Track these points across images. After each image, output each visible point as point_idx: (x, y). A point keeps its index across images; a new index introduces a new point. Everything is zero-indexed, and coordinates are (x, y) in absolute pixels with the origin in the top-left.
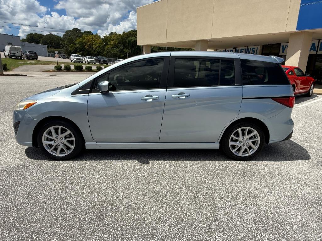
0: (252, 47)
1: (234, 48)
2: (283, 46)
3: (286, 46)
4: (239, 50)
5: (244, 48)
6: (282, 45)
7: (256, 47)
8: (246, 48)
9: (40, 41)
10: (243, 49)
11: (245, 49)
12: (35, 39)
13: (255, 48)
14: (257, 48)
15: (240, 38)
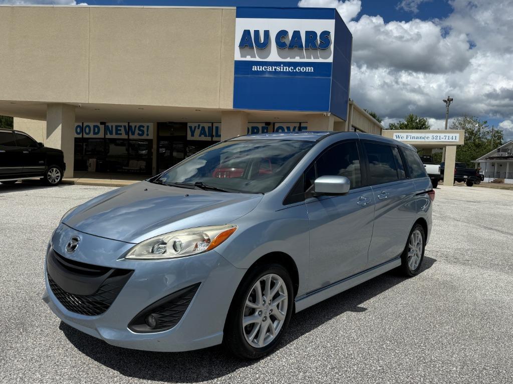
0: (138, 124)
1: (102, 123)
2: (191, 127)
3: (195, 127)
4: (112, 126)
5: (123, 124)
6: (189, 125)
7: (145, 125)
8: (126, 124)
10: (121, 126)
11: (125, 127)
13: (143, 127)
14: (148, 127)
15: (141, 108)
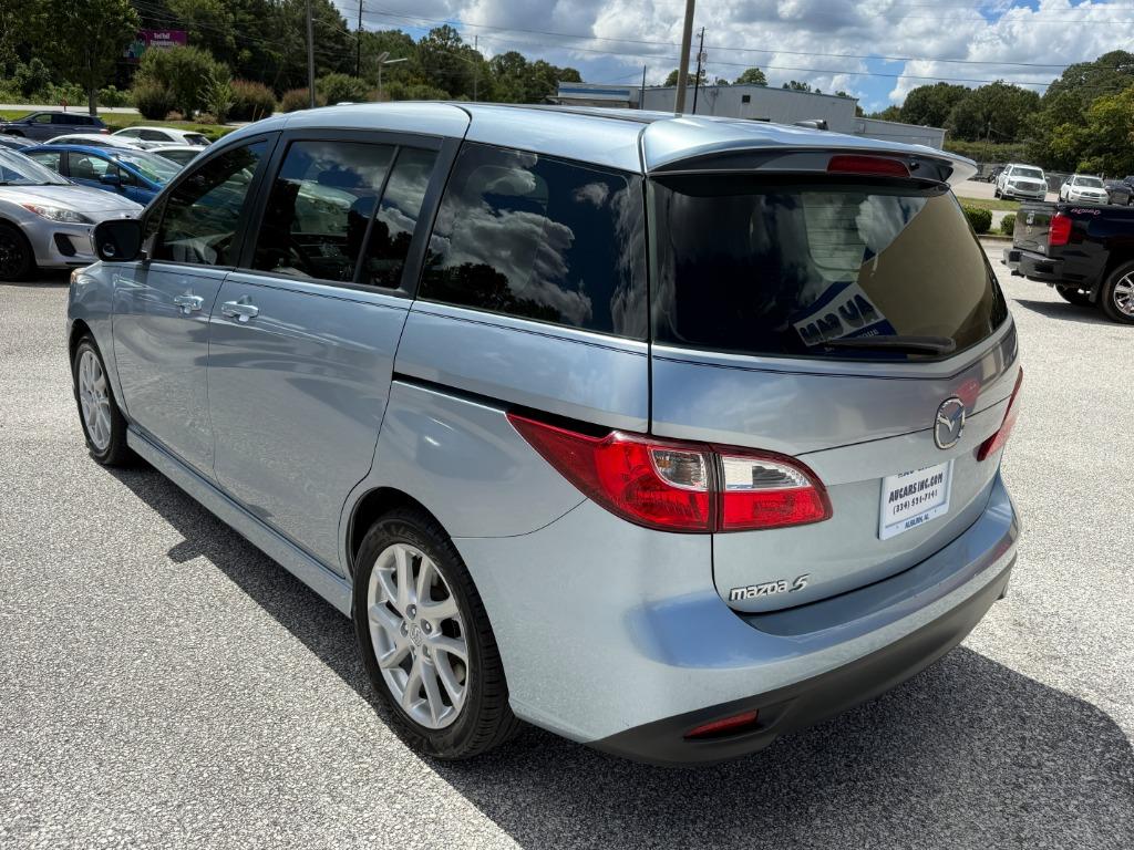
9: (948, 113)
12: (931, 107)
